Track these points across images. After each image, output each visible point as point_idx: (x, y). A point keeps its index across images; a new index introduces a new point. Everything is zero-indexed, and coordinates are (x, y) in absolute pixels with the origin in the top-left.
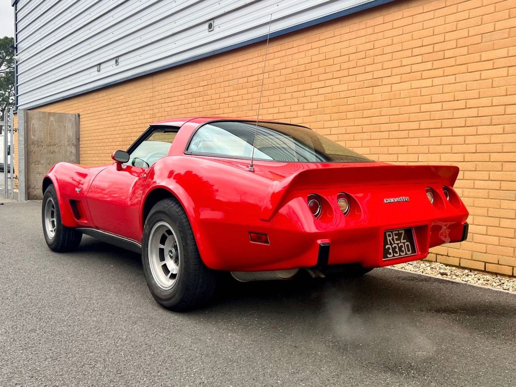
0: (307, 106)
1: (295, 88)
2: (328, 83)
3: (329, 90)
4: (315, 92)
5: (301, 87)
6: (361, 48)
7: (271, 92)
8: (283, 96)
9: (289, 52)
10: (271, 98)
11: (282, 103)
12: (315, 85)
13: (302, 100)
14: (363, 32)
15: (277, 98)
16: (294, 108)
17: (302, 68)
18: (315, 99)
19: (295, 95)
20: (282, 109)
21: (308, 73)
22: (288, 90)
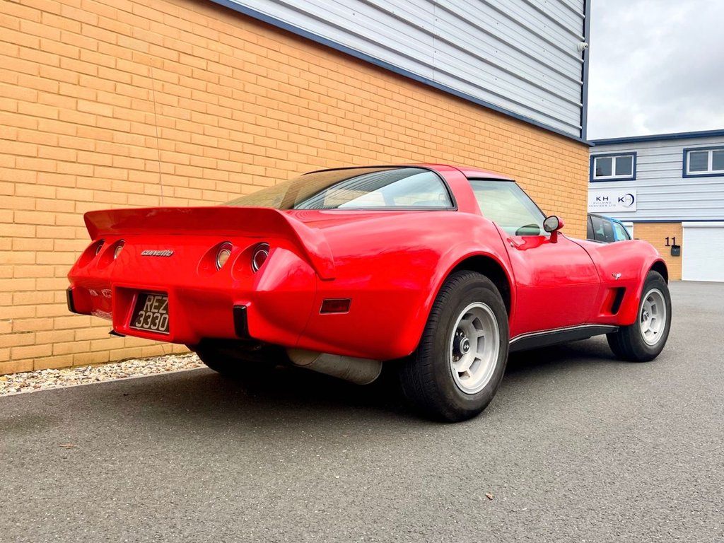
0: (303, 149)
1: (284, 116)
2: (331, 128)
3: (331, 137)
4: (313, 133)
5: (293, 118)
6: (366, 103)
7: (239, 105)
8: (261, 121)
9: (272, 55)
10: (237, 114)
11: (261, 130)
12: (314, 123)
13: (293, 137)
14: (367, 87)
15: (251, 118)
16: (281, 144)
17: (296, 91)
18: (313, 142)
19: (283, 125)
20: (260, 140)
21: (304, 103)
22: (271, 113)
